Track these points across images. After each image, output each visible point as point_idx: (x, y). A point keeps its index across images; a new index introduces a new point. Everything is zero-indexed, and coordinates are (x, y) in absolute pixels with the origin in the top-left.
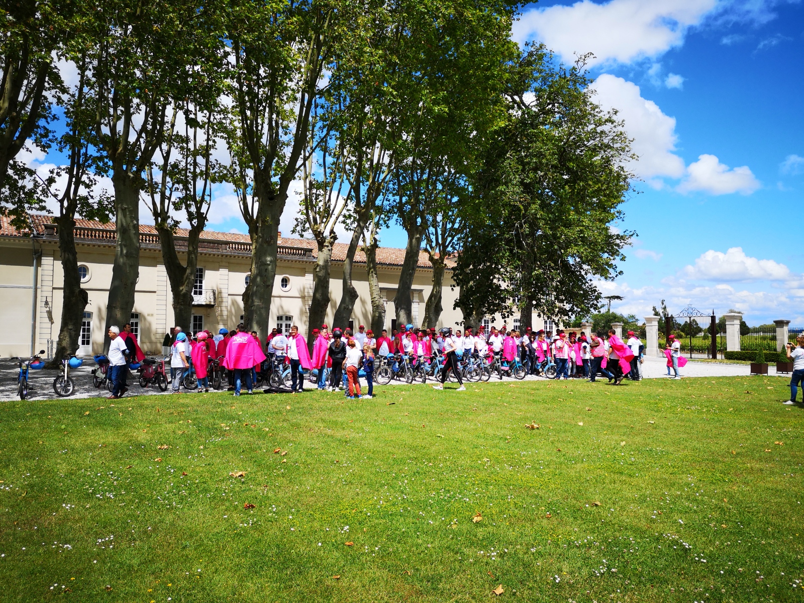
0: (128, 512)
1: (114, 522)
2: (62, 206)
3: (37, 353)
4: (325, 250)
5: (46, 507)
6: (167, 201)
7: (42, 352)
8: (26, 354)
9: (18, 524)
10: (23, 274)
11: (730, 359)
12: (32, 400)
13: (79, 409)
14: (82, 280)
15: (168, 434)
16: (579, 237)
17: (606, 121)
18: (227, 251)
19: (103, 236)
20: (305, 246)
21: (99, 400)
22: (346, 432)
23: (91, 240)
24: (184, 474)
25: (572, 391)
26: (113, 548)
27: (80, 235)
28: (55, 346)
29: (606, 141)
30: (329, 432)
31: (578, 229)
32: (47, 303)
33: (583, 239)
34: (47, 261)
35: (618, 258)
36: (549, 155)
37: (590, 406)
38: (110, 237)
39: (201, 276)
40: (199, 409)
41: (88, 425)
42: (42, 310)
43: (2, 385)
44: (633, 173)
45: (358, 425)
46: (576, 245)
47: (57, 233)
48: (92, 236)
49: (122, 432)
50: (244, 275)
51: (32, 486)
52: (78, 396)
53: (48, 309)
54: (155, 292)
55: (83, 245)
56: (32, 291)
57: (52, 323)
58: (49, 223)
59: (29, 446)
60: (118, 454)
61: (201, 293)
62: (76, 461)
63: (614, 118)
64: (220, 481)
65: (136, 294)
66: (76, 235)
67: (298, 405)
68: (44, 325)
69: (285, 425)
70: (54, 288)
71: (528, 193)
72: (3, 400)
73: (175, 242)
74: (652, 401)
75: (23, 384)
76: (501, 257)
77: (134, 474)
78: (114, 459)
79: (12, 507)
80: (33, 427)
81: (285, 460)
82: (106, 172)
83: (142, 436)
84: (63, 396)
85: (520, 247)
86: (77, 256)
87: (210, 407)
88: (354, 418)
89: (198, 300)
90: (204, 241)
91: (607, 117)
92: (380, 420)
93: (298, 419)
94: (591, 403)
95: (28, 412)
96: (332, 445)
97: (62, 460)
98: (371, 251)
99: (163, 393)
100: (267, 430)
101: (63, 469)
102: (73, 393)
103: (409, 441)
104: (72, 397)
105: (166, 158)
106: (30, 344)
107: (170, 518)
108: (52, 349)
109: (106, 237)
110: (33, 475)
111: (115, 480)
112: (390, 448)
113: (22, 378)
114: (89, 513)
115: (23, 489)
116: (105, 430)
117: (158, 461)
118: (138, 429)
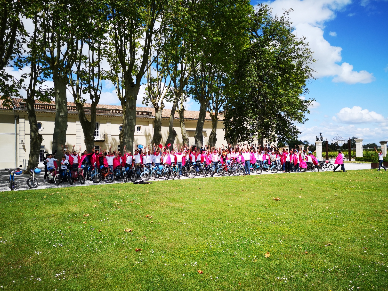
0: (72, 255)
1: (64, 261)
2: (28, 93)
3: (18, 167)
4: (159, 112)
5: (26, 253)
6: (80, 90)
7: (21, 166)
8: (13, 167)
9: (10, 264)
10: (10, 127)
11: (358, 161)
12: (16, 190)
13: (41, 195)
14: (39, 130)
15: (88, 208)
16: (287, 102)
17: (300, 43)
18: (110, 114)
19: (49, 108)
20: (148, 110)
21: (51, 190)
22: (180, 205)
23: (43, 110)
24: (99, 231)
25: (289, 179)
26: (65, 279)
27: (37, 107)
28: (27, 162)
29: (300, 53)
30: (172, 204)
31: (287, 98)
32: (22, 141)
33: (289, 103)
34: (21, 121)
35: (306, 112)
36: (272, 60)
37: (301, 187)
38: (52, 108)
39: (98, 127)
40: (102, 193)
41: (46, 203)
42: (20, 145)
43: (2, 183)
44: (313, 69)
45: (186, 200)
46: (286, 106)
47: (26, 107)
48: (43, 108)
49: (64, 207)
50: (119, 126)
51: (17, 240)
52: (40, 188)
53: (23, 144)
54: (75, 135)
55: (39, 112)
56: (15, 136)
57: (25, 151)
58: (22, 102)
59: (16, 216)
60: (63, 220)
61: (98, 135)
62: (41, 224)
63: (304, 41)
64: (119, 234)
65: (67, 136)
66: (35, 107)
67: (152, 190)
68: (21, 152)
69: (148, 201)
70: (25, 134)
71: (261, 80)
72: (2, 191)
73: (84, 110)
74: (331, 184)
75: (12, 183)
76: (248, 113)
77: (72, 231)
78: (61, 223)
79: (7, 253)
80: (18, 205)
81: (152, 221)
82: (49, 75)
83: (75, 209)
84: (33, 188)
85: (257, 108)
86: (36, 118)
87: (108, 192)
88: (183, 196)
89: (97, 138)
90: (99, 109)
91: (300, 41)
92: (196, 197)
93: (153, 198)
94: (300, 185)
95: (15, 197)
96: (175, 212)
97: (33, 224)
98: (181, 112)
99: (83, 185)
100: (139, 204)
101: (34, 229)
102: (37, 186)
103: (215, 209)
104: (37, 188)
105: (79, 68)
106: (15, 162)
107: (95, 258)
108: (26, 164)
109: (50, 108)
110: (18, 233)
111: (63, 235)
112: (206, 213)
113: (11, 179)
114: (50, 256)
115: (13, 242)
116: (55, 206)
117: (84, 224)
118: (72, 205)
